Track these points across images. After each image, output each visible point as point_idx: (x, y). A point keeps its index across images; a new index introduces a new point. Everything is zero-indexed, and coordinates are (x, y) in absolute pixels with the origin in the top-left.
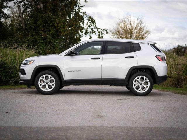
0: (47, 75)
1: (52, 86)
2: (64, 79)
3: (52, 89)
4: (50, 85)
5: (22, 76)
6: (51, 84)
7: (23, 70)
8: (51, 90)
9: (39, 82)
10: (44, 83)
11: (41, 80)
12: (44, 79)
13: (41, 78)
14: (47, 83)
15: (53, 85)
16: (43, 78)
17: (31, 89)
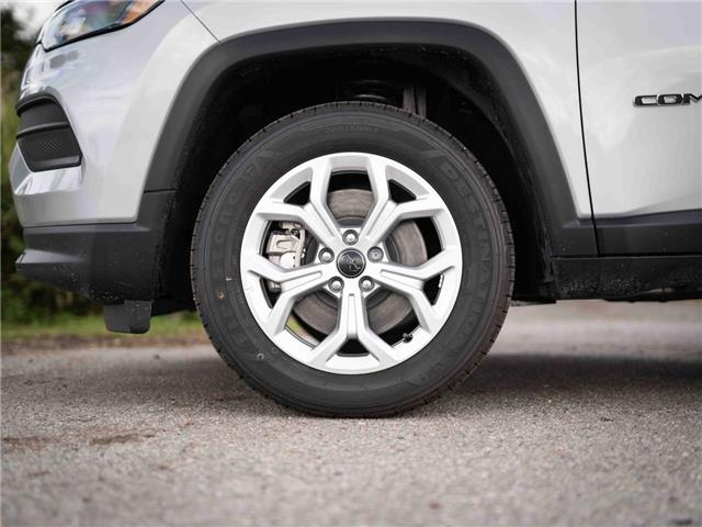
0: (349, 160)
1: (420, 300)
2: (583, 209)
3: (421, 338)
4: (385, 292)
5: (36, 183)
6: (407, 281)
7: (47, 102)
8: (403, 352)
9: (249, 256)
10: (307, 260)
11: (275, 226)
12: (314, 215)
13: (272, 203)
14: (351, 268)
15: (432, 288)
16: (300, 196)
17: (152, 343)
